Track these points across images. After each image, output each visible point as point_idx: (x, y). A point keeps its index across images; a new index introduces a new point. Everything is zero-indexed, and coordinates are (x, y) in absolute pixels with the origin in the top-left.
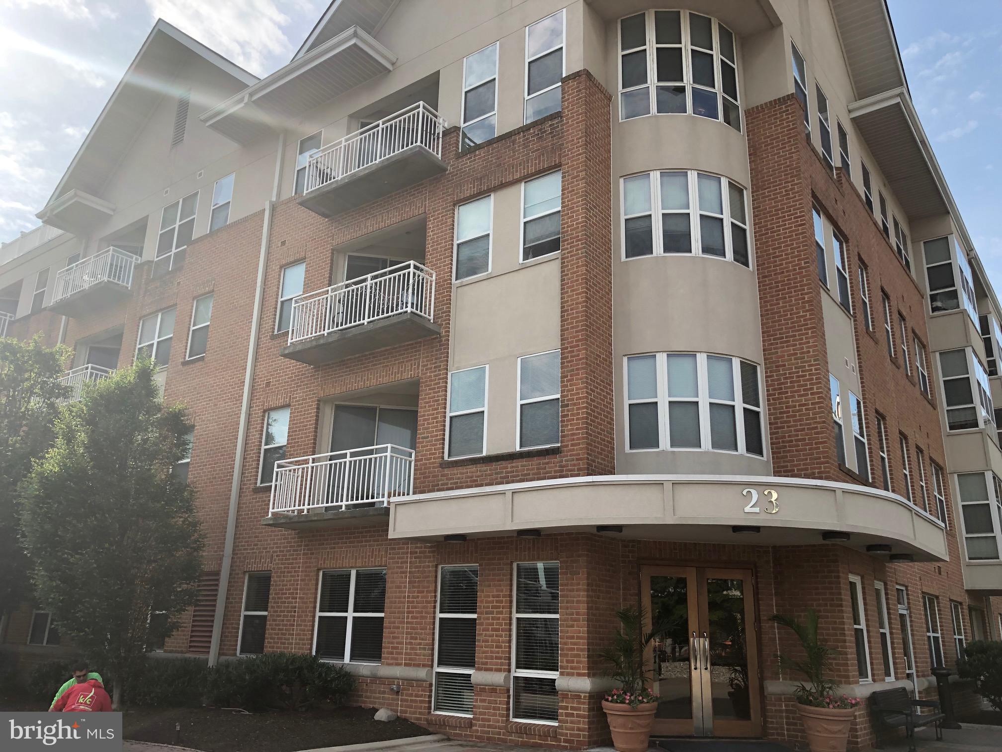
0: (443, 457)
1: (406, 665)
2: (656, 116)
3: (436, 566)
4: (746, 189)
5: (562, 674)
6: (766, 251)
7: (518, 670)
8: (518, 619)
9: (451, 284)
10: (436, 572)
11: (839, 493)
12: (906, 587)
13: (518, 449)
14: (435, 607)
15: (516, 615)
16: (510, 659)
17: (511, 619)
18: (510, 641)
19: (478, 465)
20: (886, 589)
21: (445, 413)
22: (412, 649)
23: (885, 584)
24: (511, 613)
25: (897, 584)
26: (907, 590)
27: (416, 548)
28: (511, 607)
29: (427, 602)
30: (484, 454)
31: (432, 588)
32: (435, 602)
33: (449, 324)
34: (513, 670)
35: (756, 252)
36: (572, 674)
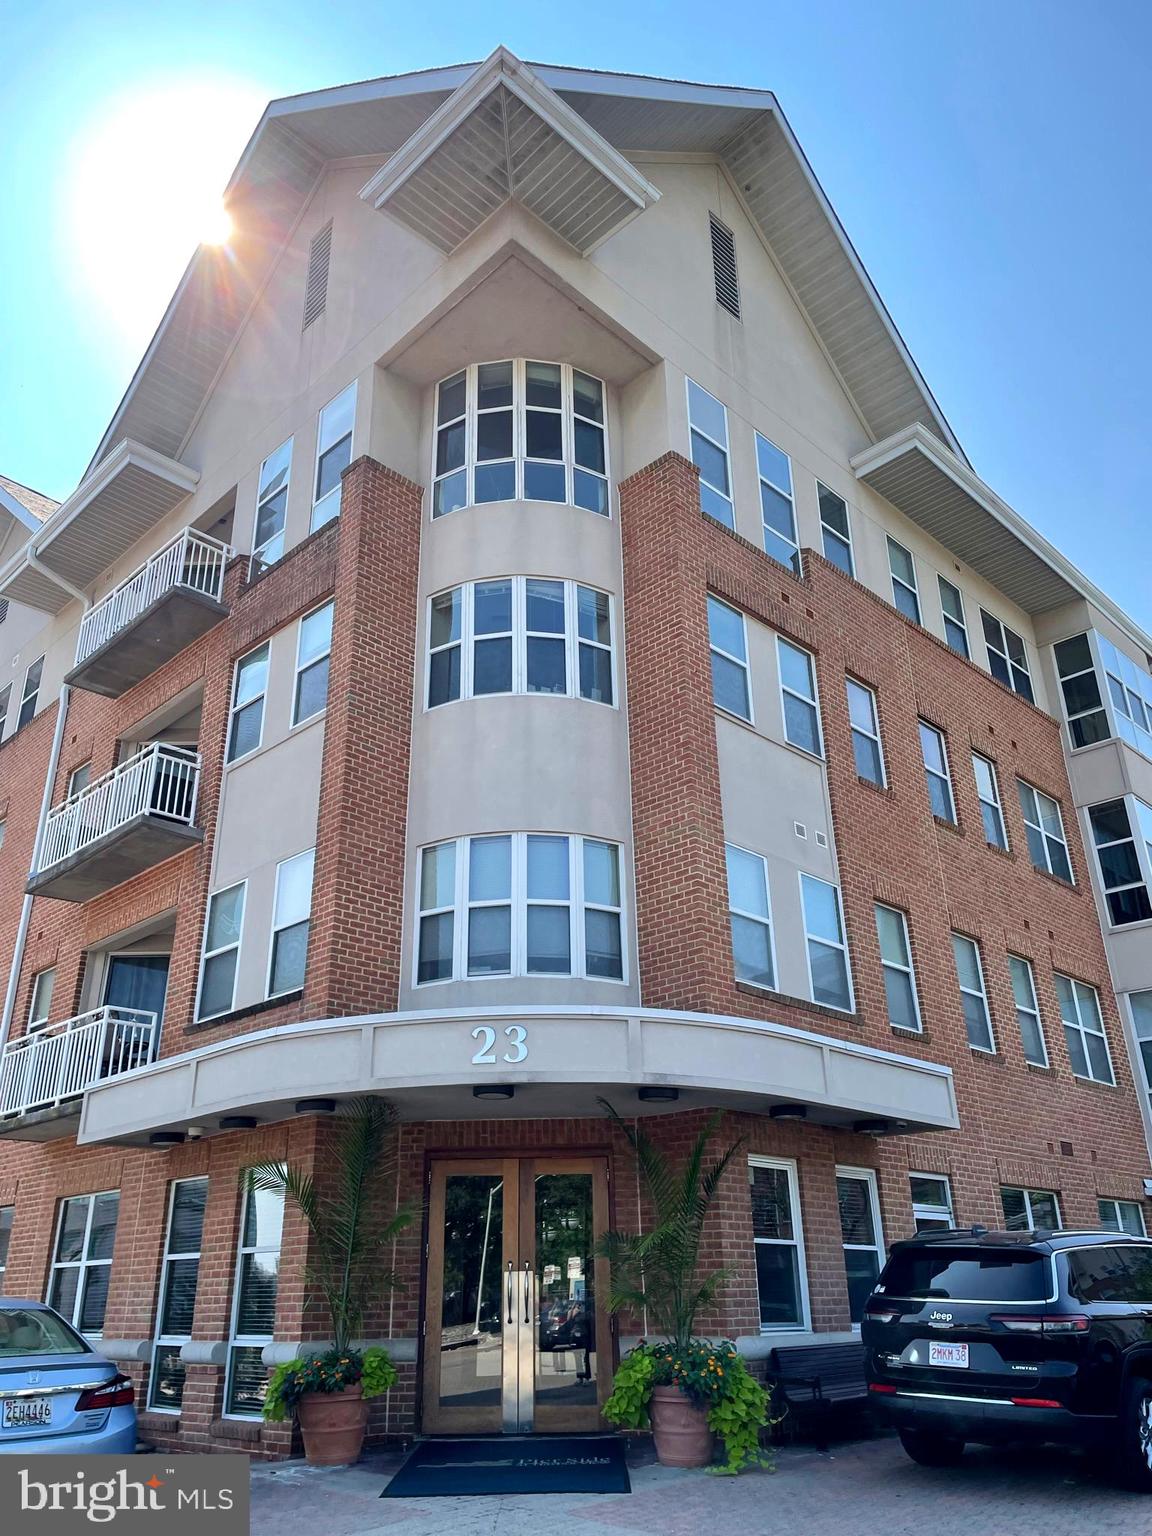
0: (190, 1020)
1: (127, 1337)
2: (473, 507)
3: (169, 1183)
4: (613, 594)
5: (275, 1340)
6: (638, 678)
7: (239, 1337)
8: (245, 1255)
9: (221, 769)
10: (168, 1191)
11: (634, 1024)
12: (950, 1175)
13: (267, 999)
14: (162, 1245)
15: (242, 1250)
16: (230, 1319)
17: (234, 1256)
18: (230, 1292)
19: (222, 1027)
20: (879, 1180)
21: (199, 954)
22: (134, 1312)
23: (878, 1172)
24: (235, 1246)
25: (911, 1170)
26: (951, 1181)
28: (235, 1238)
29: (155, 1238)
30: (233, 1010)
31: (161, 1217)
32: (163, 1237)
33: (214, 825)
34: (231, 1337)
35: (628, 682)
36: (283, 1339)
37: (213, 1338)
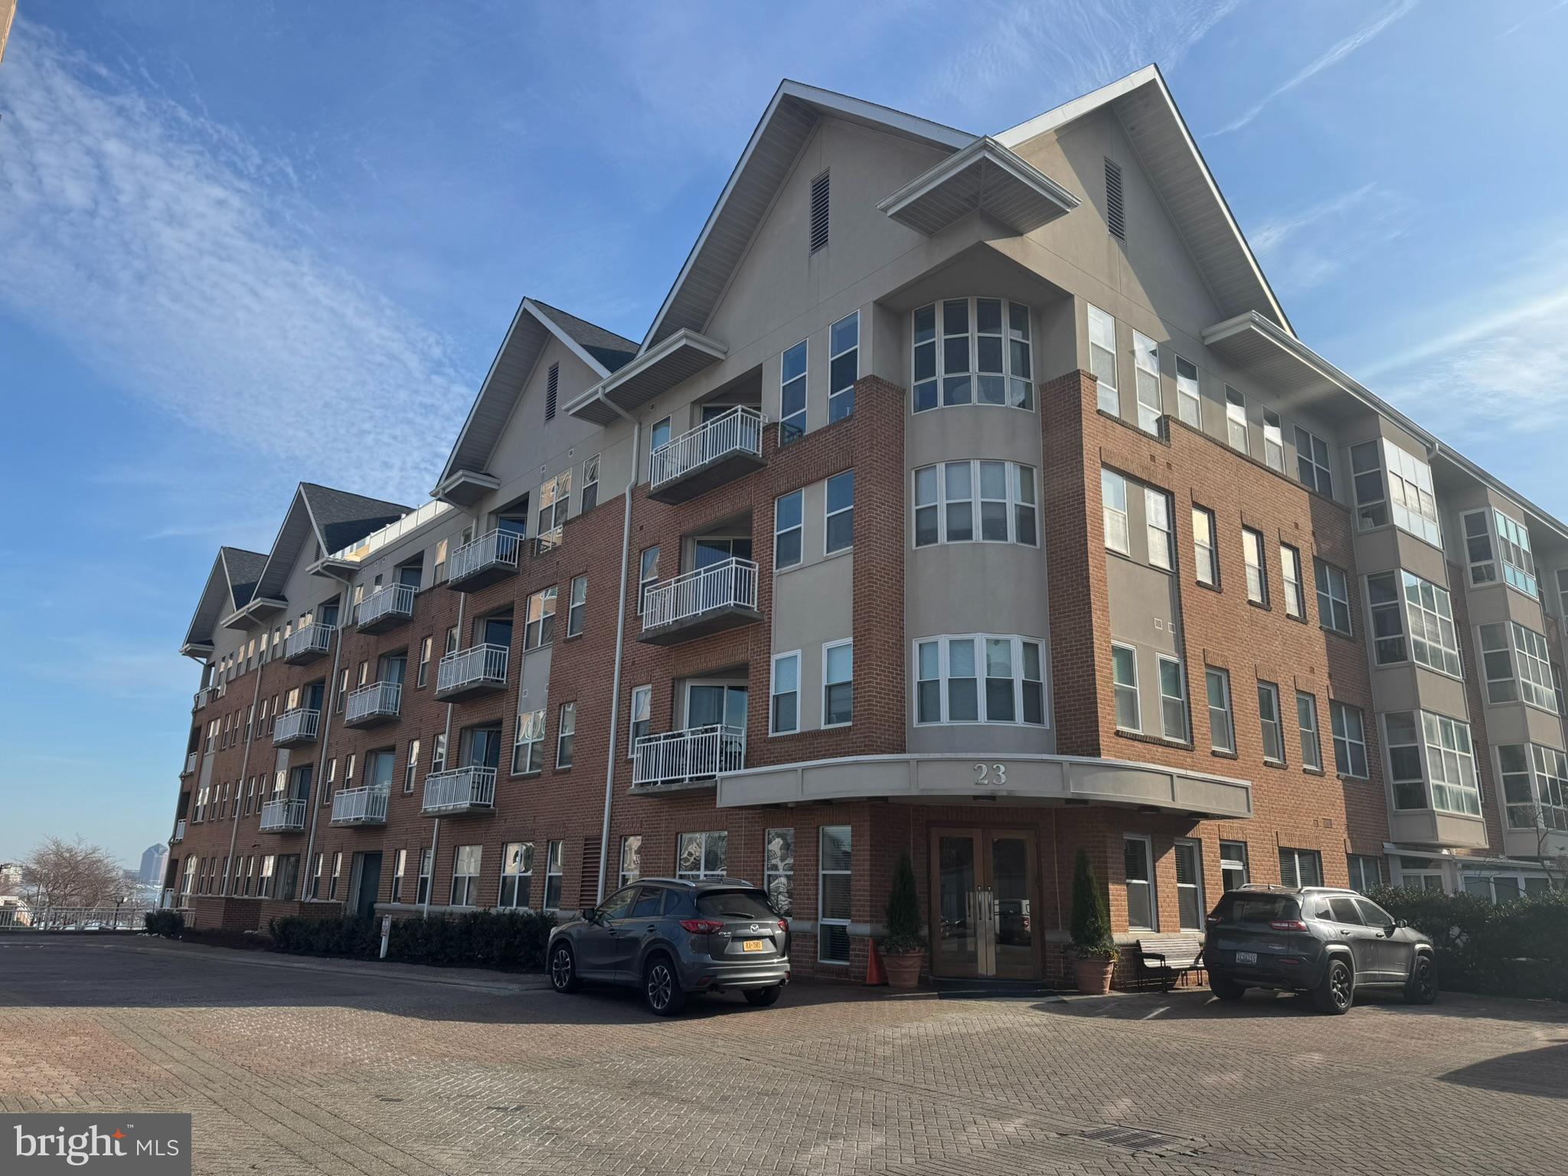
0: (767, 734)
2: (943, 409)
3: (764, 830)
4: (1035, 467)
5: (852, 921)
7: (823, 919)
8: (824, 875)
9: (772, 573)
10: (764, 835)
12: (1246, 842)
13: (822, 727)
14: (763, 866)
15: (821, 872)
16: (817, 909)
17: (817, 875)
18: (817, 894)
19: (790, 742)
20: (1200, 846)
21: (769, 692)
23: (1200, 841)
24: (817, 870)
25: (1221, 840)
26: (1247, 846)
27: (749, 814)
28: (817, 865)
29: (758, 861)
30: (798, 731)
31: (760, 850)
33: (771, 611)
34: (820, 919)
35: (1046, 529)
36: (858, 921)
37: (809, 919)
